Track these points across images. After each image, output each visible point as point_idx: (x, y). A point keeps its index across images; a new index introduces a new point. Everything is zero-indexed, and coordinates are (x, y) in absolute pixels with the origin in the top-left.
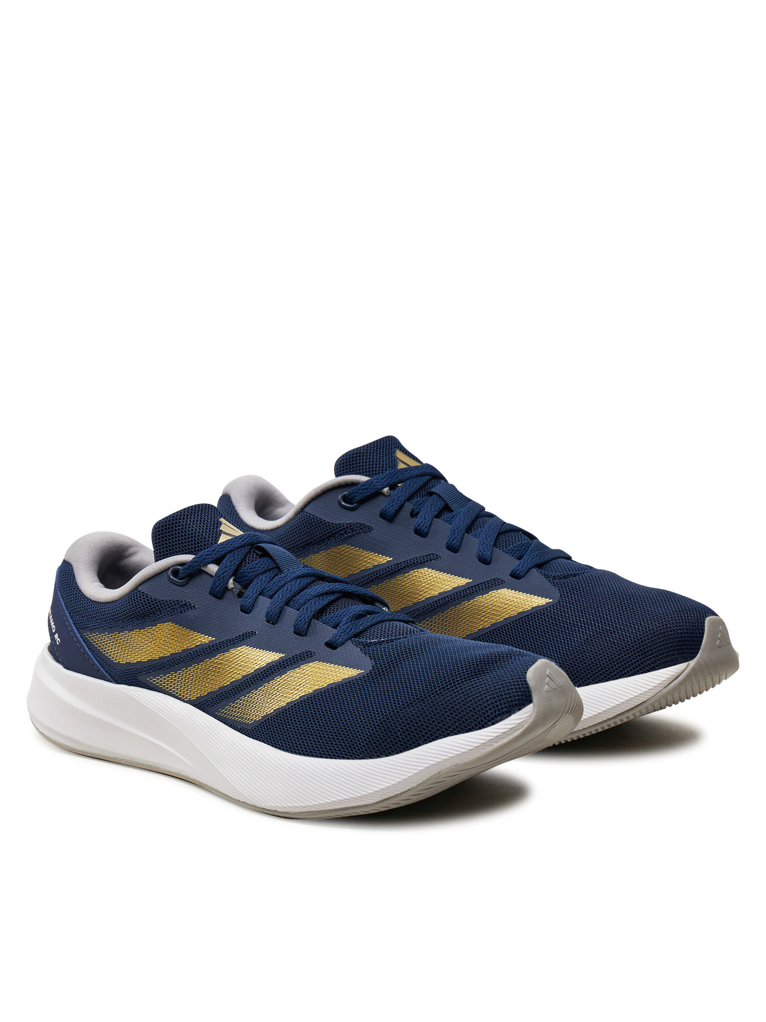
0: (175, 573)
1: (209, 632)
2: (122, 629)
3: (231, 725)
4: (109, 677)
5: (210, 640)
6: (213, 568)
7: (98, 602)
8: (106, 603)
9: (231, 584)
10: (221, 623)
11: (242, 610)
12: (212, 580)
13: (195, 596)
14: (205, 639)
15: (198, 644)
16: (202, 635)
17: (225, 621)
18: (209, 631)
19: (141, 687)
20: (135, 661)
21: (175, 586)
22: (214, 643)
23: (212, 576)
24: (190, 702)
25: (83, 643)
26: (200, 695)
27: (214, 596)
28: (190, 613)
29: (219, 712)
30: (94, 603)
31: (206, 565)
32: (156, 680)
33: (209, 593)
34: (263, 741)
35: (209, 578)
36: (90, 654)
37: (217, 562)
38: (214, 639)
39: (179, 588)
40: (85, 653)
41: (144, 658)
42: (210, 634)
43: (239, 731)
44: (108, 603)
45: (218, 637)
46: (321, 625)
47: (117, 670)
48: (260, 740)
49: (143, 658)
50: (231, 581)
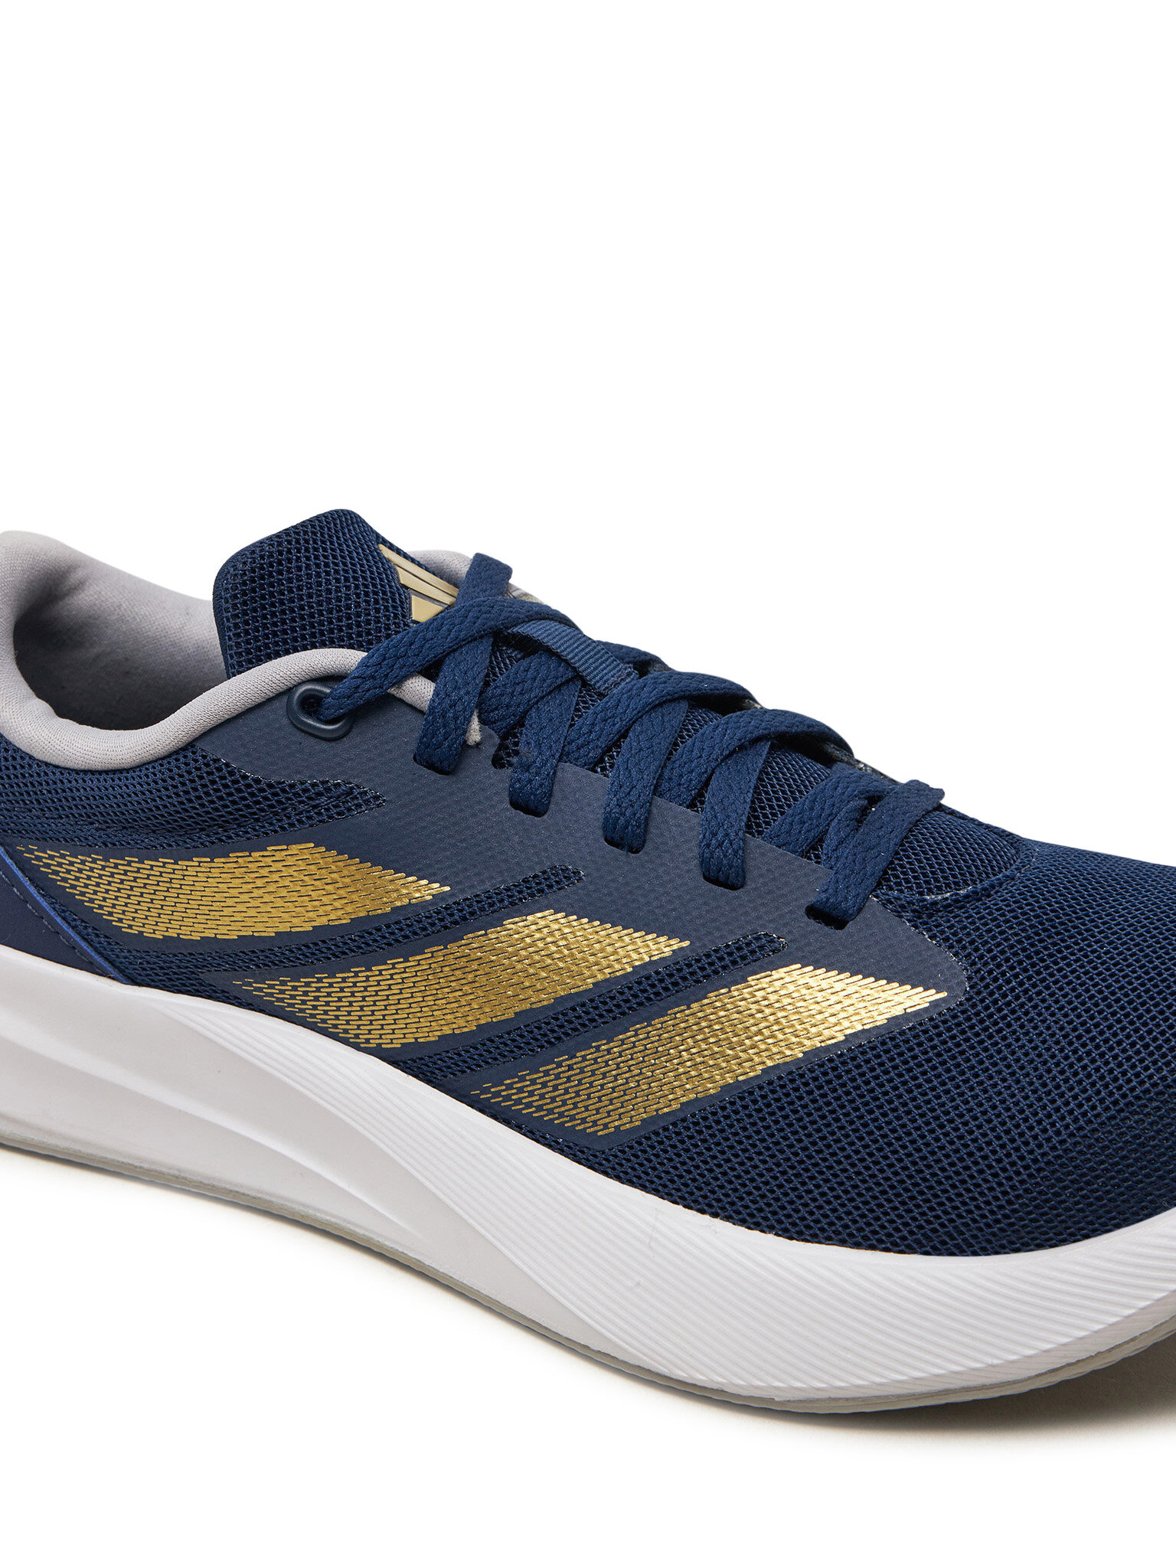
0: (311, 704)
1: (430, 871)
2: (147, 852)
3: (531, 1132)
4: (106, 965)
5: (433, 892)
6: (420, 690)
7: (57, 767)
8: (85, 772)
9: (475, 732)
10: (461, 841)
11: (515, 804)
12: (419, 723)
13: (375, 768)
14: (424, 890)
15: (398, 904)
16: (411, 879)
17: (473, 837)
18: (430, 866)
19: (209, 997)
20: (196, 937)
21: (312, 740)
22: (450, 901)
23: (421, 712)
24: (379, 1053)
25: (20, 874)
26: (416, 1039)
27: (431, 766)
28: (364, 817)
29: (486, 1091)
30: (44, 767)
31: (399, 682)
32: (268, 988)
33: (415, 758)
34: (656, 1192)
35: (411, 716)
36: (45, 904)
37: (430, 672)
38: (447, 889)
39: (325, 745)
40: (27, 899)
41: (228, 931)
42: (435, 874)
43: (562, 1152)
44: (93, 772)
45: (457, 882)
46: (781, 855)
47: (134, 953)
48: (644, 1188)
49: (224, 930)
50: (475, 724)
